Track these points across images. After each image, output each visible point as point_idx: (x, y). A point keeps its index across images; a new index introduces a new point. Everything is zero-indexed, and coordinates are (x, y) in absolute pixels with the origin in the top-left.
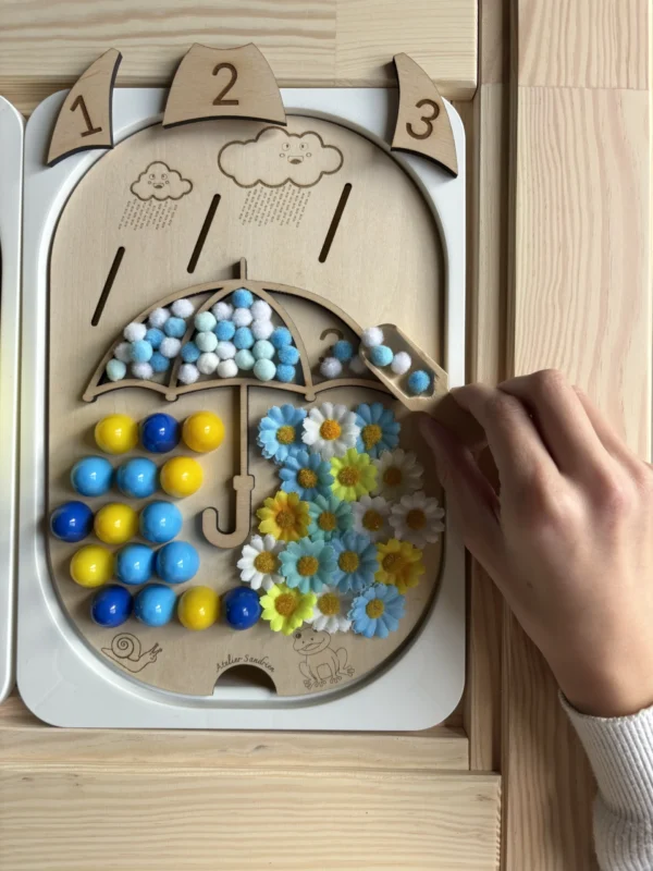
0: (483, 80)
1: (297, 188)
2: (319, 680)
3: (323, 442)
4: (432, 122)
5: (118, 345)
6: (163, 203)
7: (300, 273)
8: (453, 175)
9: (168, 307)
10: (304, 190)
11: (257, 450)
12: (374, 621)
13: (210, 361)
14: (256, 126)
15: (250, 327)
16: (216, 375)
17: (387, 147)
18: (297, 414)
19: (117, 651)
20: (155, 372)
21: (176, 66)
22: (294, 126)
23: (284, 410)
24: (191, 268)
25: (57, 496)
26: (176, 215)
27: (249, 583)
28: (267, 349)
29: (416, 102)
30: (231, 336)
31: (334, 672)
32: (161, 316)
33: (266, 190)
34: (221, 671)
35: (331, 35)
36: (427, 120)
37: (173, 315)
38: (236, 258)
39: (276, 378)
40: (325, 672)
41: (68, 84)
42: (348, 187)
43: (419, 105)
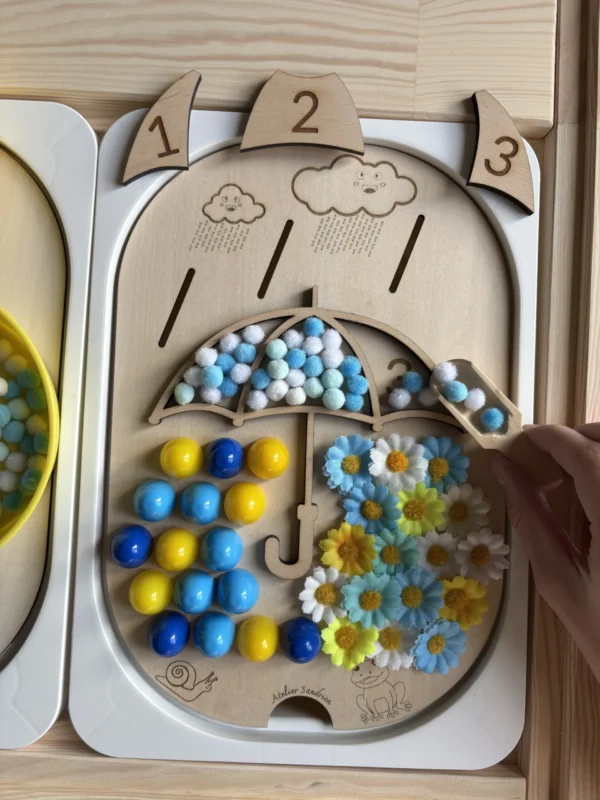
0: (560, 120)
1: (370, 218)
2: (376, 715)
3: (389, 474)
4: (511, 159)
5: (187, 369)
6: (235, 226)
7: (369, 303)
8: (528, 212)
9: (239, 332)
10: (377, 220)
11: (322, 480)
12: (434, 657)
13: (280, 389)
14: (333, 154)
15: (320, 355)
16: (283, 402)
17: (463, 182)
18: (364, 444)
19: (172, 679)
20: (223, 397)
21: (258, 89)
22: (371, 156)
23: (352, 440)
24: (261, 294)
25: (116, 519)
26: (248, 240)
27: (311, 615)
28: (336, 378)
29: (495, 139)
30: (302, 363)
31: (391, 705)
32: (232, 341)
33: (340, 218)
34: (278, 702)
35: (411, 68)
36: (505, 157)
37: (243, 340)
38: (309, 285)
39: (345, 408)
40: (383, 706)
41: (148, 103)
42: (421, 219)
43: (498, 142)
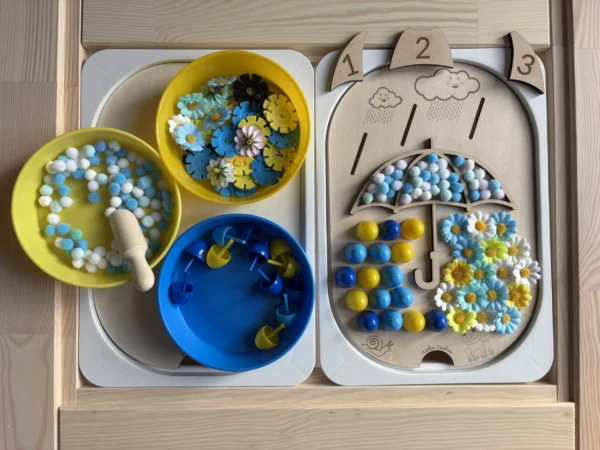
0: (554, 43)
1: (456, 101)
2: (476, 357)
3: (477, 232)
4: (531, 66)
5: (369, 185)
6: (387, 109)
7: (459, 145)
8: (540, 92)
9: (395, 164)
10: (460, 102)
11: (441, 238)
12: (505, 325)
13: (419, 191)
14: (432, 70)
15: (438, 172)
16: (420, 199)
17: (505, 79)
18: (462, 218)
19: (370, 345)
20: (388, 198)
21: (397, 37)
22: (456, 69)
23: (456, 216)
24: (403, 143)
25: (335, 265)
26: (393, 116)
27: (441, 308)
28: (447, 184)
29: (522, 56)
30: (429, 178)
31: (483, 353)
32: (392, 169)
33: (441, 102)
34: (425, 354)
35: (475, 21)
36: (528, 65)
37: (396, 168)
38: (427, 137)
39: (452, 200)
40: (478, 353)
41: (341, 48)
42: (483, 100)
43: (524, 57)
